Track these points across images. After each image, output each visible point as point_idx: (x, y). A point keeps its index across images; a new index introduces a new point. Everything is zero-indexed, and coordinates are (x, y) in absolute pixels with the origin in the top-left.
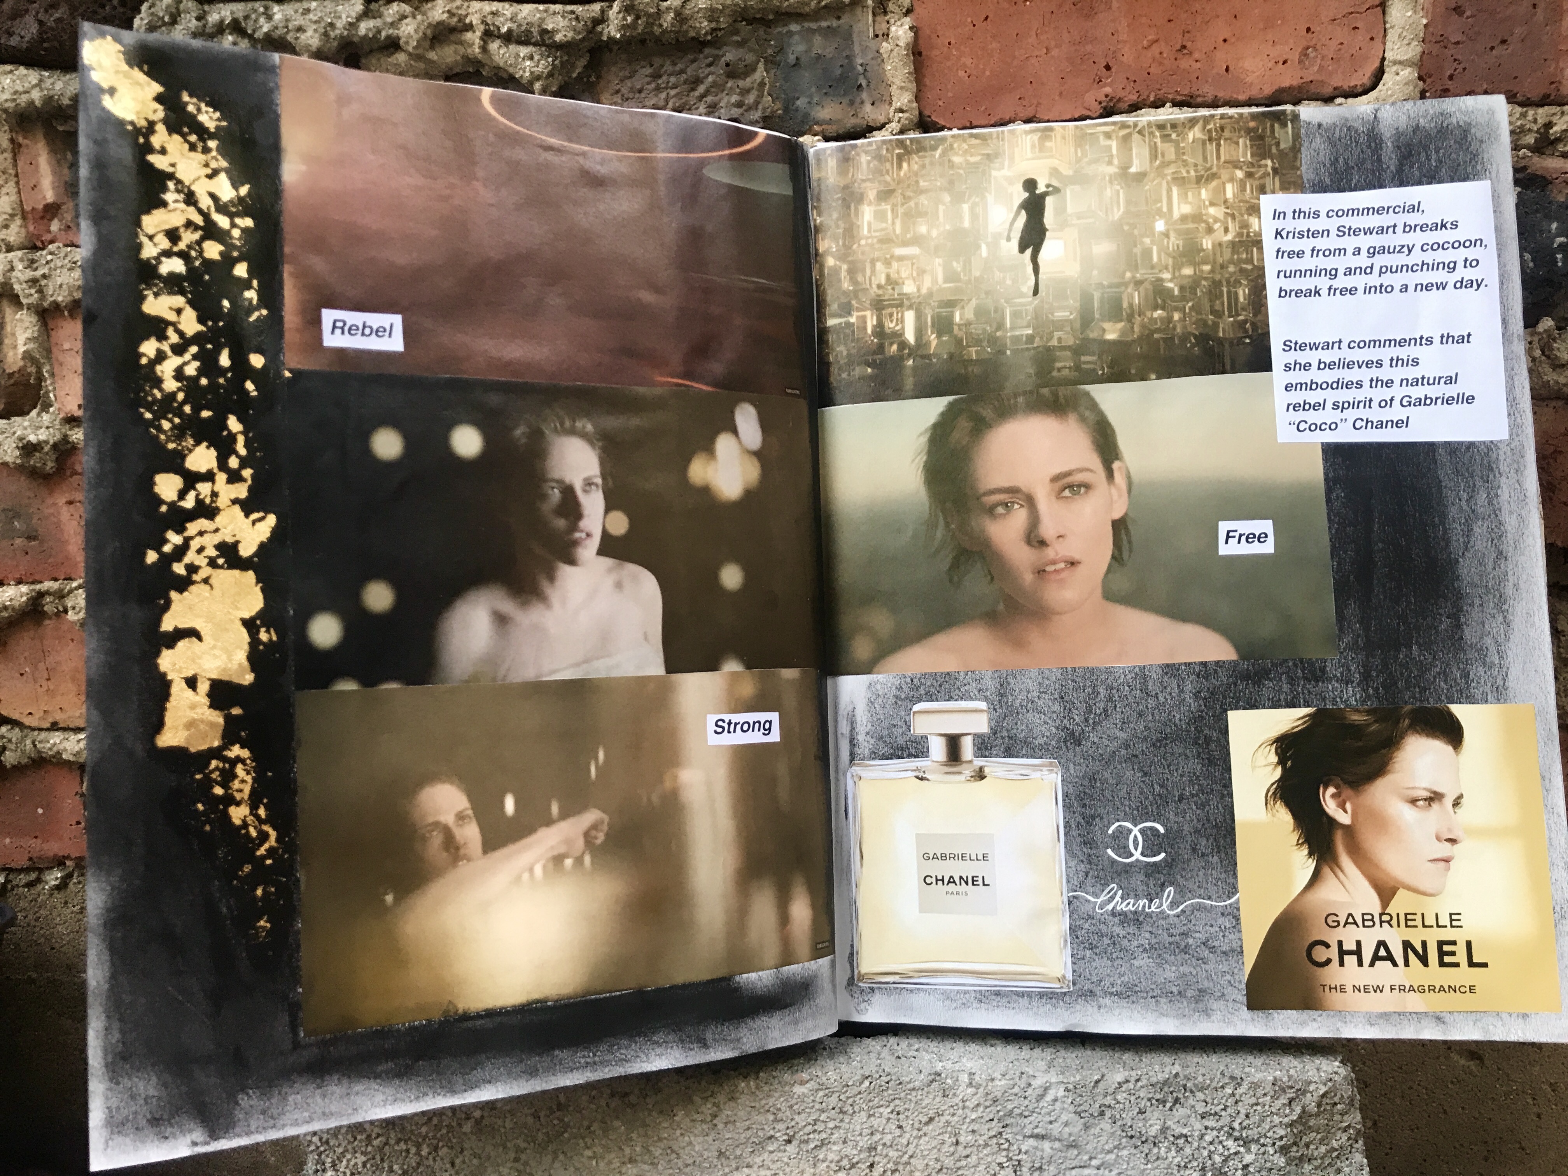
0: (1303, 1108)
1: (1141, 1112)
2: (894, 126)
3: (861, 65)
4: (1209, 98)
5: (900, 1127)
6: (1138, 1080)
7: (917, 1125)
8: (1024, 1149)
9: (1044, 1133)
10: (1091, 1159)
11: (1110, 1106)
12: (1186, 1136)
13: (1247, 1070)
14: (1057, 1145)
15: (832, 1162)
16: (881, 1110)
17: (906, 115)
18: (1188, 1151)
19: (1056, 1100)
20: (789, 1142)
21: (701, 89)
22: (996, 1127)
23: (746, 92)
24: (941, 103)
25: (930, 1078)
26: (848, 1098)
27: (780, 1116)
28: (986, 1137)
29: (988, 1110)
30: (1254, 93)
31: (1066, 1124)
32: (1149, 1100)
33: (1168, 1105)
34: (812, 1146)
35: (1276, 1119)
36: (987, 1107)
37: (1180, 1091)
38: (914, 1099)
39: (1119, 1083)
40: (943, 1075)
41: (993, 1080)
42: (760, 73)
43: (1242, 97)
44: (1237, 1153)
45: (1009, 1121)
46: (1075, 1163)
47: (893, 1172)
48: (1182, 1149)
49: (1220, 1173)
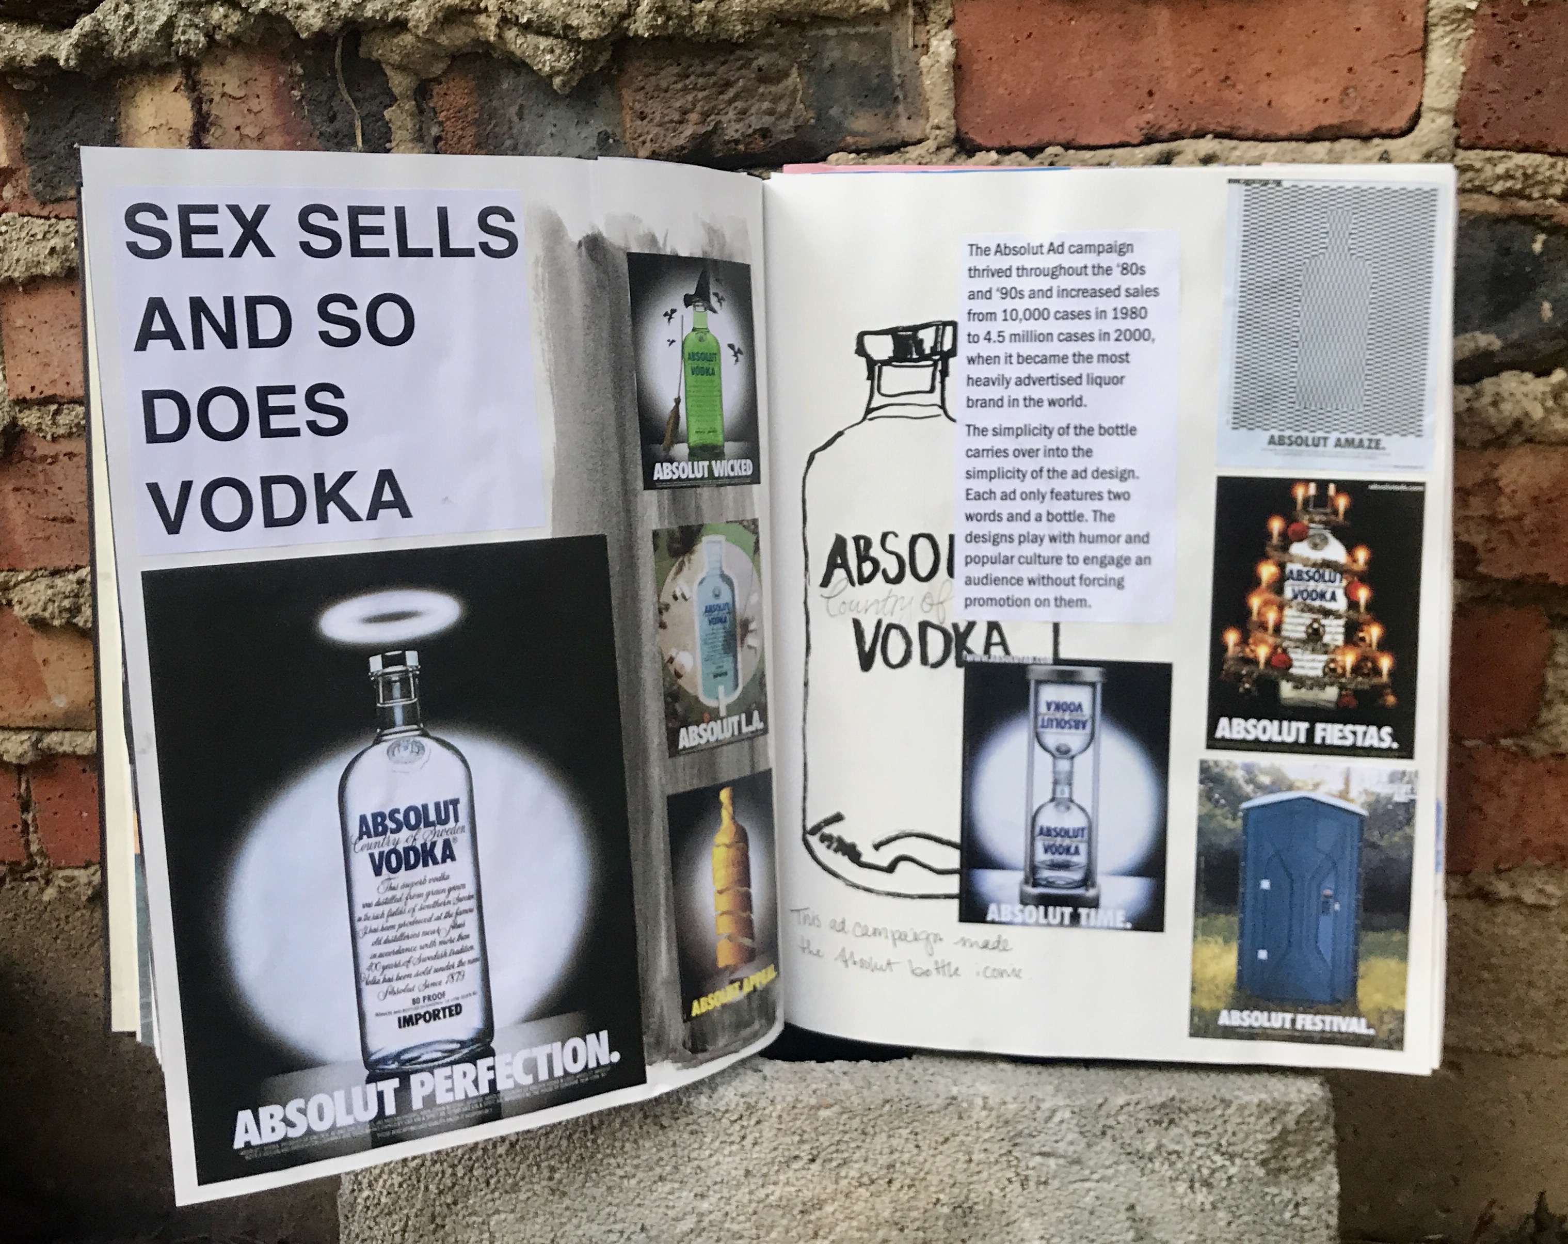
0: (1284, 1125)
1: (1140, 1132)
2: (931, 144)
3: (899, 76)
4: (1250, 132)
5: (917, 1146)
6: (1138, 1104)
7: (933, 1145)
8: (1031, 1165)
9: (1050, 1150)
10: (1092, 1173)
11: (1111, 1127)
12: (1179, 1152)
13: (1237, 1093)
14: (1062, 1161)
15: (853, 1178)
16: (900, 1131)
17: (944, 132)
18: (1179, 1165)
19: (1062, 1122)
20: (813, 1160)
21: (731, 93)
22: (1006, 1146)
23: (776, 99)
24: (979, 120)
25: (948, 1101)
26: (870, 1120)
27: (806, 1137)
28: (996, 1155)
29: (999, 1130)
30: (1294, 129)
31: (1072, 1143)
32: (1147, 1121)
33: (1164, 1125)
34: (834, 1164)
35: (1260, 1136)
36: (998, 1128)
37: (1175, 1112)
38: (931, 1121)
39: (1121, 1105)
40: (959, 1099)
41: (1005, 1103)
42: (794, 78)
43: (1283, 133)
44: (1223, 1166)
45: (1018, 1140)
46: (1077, 1177)
47: (910, 1187)
48: (1174, 1163)
49: (1207, 1184)
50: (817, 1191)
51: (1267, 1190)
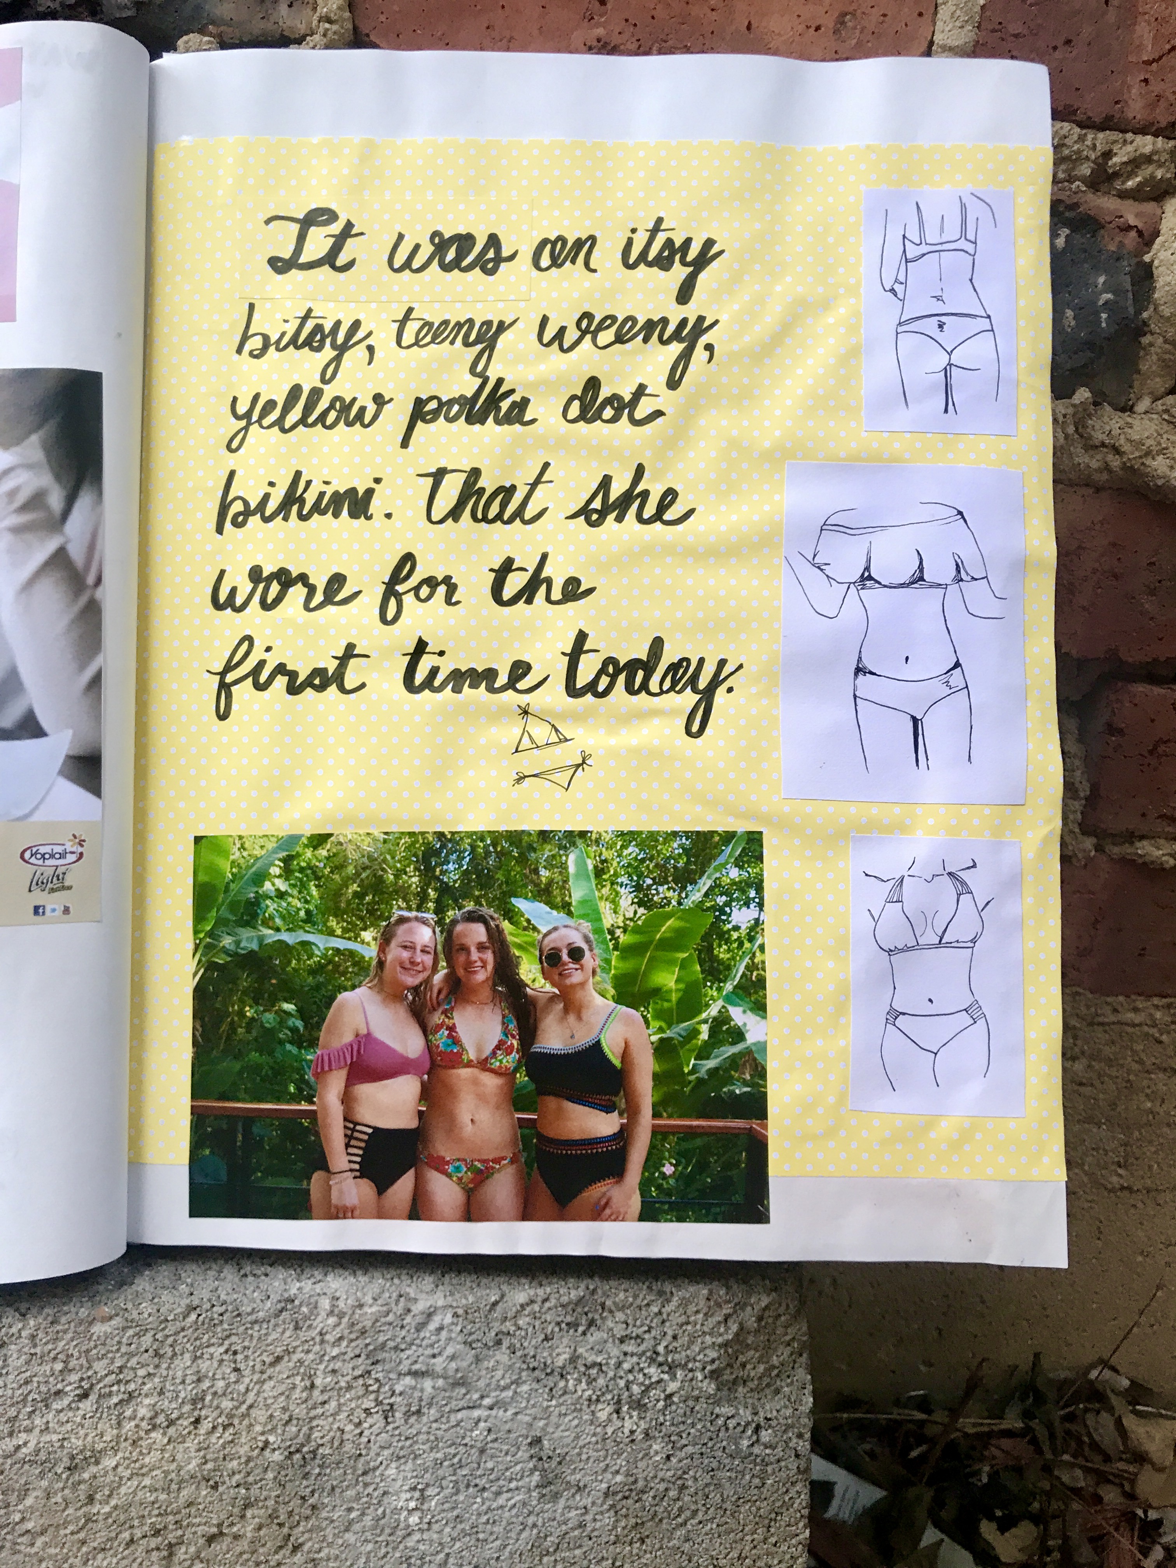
0: (741, 1324)
1: (546, 1339)
2: (319, 41)
5: (236, 1370)
6: (546, 1300)
7: (259, 1367)
8: (398, 1388)
9: (424, 1369)
10: (482, 1397)
11: (508, 1334)
12: (600, 1365)
14: (440, 1382)
15: (142, 1419)
16: (212, 1350)
17: (335, 27)
18: (601, 1382)
19: (440, 1329)
20: (85, 1395)
22: (362, 1364)
24: (382, 18)
25: (279, 1306)
26: (167, 1336)
27: (73, 1363)
28: (349, 1378)
29: (353, 1344)
31: (453, 1358)
32: (558, 1324)
33: (581, 1329)
34: (115, 1400)
36: (352, 1341)
37: (596, 1311)
38: (256, 1334)
39: (522, 1306)
40: (297, 1302)
41: (361, 1306)
44: (659, 1381)
45: (380, 1356)
46: (462, 1404)
47: (225, 1428)
48: (595, 1380)
49: (639, 1405)
50: (89, 1439)
51: (717, 1410)
